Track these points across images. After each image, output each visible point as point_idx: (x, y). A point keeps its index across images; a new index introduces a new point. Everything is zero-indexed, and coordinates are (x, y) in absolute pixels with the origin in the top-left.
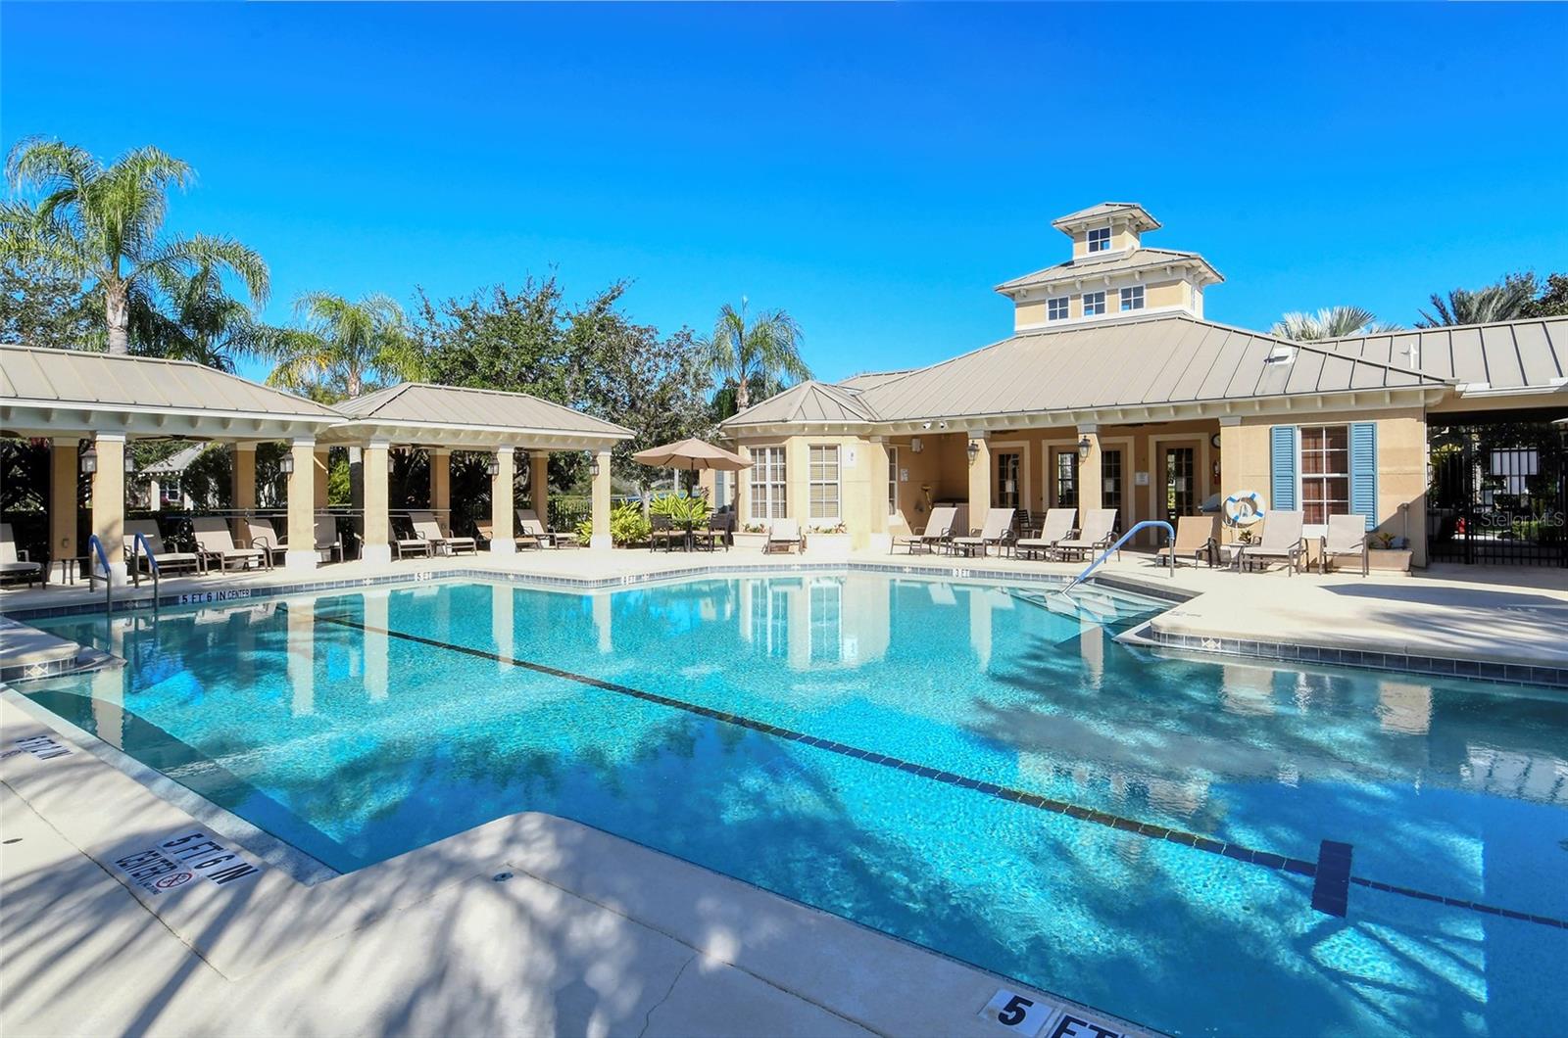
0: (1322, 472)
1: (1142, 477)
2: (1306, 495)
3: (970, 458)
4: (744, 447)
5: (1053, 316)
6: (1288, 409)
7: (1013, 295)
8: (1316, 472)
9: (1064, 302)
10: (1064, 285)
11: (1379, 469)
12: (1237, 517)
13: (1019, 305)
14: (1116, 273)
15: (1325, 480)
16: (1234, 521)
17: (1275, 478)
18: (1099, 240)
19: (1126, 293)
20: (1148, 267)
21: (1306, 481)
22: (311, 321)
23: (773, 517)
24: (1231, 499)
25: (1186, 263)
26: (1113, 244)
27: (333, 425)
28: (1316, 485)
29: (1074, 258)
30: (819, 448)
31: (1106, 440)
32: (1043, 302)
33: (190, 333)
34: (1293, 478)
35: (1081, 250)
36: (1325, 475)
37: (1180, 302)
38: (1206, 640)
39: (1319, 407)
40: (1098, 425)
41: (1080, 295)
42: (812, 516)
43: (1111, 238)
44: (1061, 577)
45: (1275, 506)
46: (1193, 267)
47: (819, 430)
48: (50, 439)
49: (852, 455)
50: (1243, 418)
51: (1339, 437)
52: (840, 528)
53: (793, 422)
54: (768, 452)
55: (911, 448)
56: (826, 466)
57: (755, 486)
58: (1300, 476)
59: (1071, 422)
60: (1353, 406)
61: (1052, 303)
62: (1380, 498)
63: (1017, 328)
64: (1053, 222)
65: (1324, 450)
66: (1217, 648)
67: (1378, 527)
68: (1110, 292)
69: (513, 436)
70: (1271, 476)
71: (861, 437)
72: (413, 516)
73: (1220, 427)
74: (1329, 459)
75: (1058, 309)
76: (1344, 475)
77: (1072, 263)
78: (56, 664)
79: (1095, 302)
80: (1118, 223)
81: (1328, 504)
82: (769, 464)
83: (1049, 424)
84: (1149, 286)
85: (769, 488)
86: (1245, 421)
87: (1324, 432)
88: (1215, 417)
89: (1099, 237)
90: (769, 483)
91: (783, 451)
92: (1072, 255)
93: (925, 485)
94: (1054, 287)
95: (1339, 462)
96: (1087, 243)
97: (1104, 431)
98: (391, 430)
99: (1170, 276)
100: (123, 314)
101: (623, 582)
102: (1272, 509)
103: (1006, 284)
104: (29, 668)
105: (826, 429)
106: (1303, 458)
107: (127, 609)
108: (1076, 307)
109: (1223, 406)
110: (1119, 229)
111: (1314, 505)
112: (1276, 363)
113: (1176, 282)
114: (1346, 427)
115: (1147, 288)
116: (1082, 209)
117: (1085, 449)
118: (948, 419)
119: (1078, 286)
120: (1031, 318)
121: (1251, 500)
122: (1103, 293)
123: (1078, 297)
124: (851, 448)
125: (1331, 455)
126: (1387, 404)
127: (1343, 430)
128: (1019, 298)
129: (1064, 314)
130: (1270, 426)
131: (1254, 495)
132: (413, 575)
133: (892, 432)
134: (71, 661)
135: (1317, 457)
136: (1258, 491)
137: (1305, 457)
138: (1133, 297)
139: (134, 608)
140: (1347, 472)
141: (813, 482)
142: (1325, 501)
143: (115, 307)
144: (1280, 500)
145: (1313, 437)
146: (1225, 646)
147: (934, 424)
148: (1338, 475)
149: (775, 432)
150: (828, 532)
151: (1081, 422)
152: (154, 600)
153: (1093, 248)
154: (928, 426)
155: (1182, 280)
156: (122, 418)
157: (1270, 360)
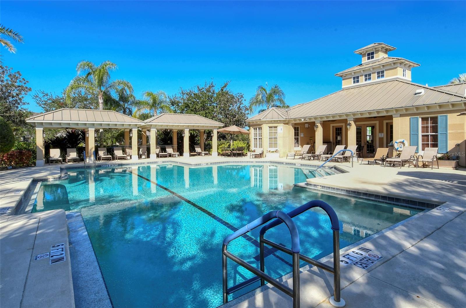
0: (429, 133)
1: (381, 134)
2: (423, 140)
3: (315, 130)
4: (252, 127)
5: (354, 82)
6: (415, 111)
7: (342, 76)
8: (427, 133)
9: (358, 77)
10: (358, 72)
11: (448, 132)
12: (398, 148)
13: (343, 80)
14: (374, 67)
15: (430, 135)
16: (397, 150)
17: (411, 135)
18: (371, 56)
19: (378, 73)
20: (385, 64)
21: (423, 136)
22: (145, 98)
23: (259, 148)
24: (396, 142)
25: (399, 61)
26: (375, 57)
27: (142, 125)
28: (427, 137)
29: (362, 63)
30: (272, 127)
31: (357, 123)
32: (351, 78)
33: (122, 103)
34: (417, 135)
35: (365, 60)
36: (429, 134)
37: (397, 75)
38: (318, 186)
39: (426, 110)
40: (354, 118)
41: (363, 75)
42: (269, 147)
43: (374, 55)
44: (325, 167)
45: (411, 144)
46: (402, 62)
47: (271, 122)
48: (85, 129)
49: (281, 129)
50: (400, 114)
51: (435, 120)
52: (276, 151)
53: (262, 120)
54: (258, 129)
55: (305, 127)
56: (274, 132)
57: (255, 139)
58: (420, 134)
59: (344, 117)
60: (438, 109)
61: (354, 78)
62: (449, 142)
63: (343, 87)
64: (354, 52)
65: (429, 125)
66: (320, 188)
67: (448, 152)
68: (373, 73)
69: (188, 126)
70: (410, 134)
71: (284, 124)
72: (166, 147)
73: (393, 118)
74: (432, 128)
75: (356, 80)
76: (436, 134)
77: (362, 64)
78: (55, 178)
79: (368, 77)
80: (376, 50)
81: (431, 144)
82: (258, 132)
83: (331, 119)
84: (386, 70)
85: (258, 139)
86: (401, 116)
87: (429, 119)
88: (391, 114)
89: (371, 55)
90: (258, 138)
91: (261, 128)
92: (361, 61)
93: (310, 138)
94: (355, 73)
95: (435, 129)
96: (367, 57)
97: (356, 120)
98: (156, 125)
99: (393, 66)
100: (102, 100)
101: (202, 165)
102: (410, 146)
103: (338, 73)
104: (49, 179)
105: (273, 122)
106: (422, 128)
107: (90, 168)
108: (362, 79)
109: (393, 111)
110: (377, 51)
111: (426, 144)
112: (417, 95)
113: (396, 68)
114: (437, 117)
115: (385, 71)
116: (365, 46)
117: (349, 126)
118: (308, 118)
119: (362, 72)
120: (347, 84)
121: (403, 143)
122: (371, 74)
123: (362, 75)
124: (281, 128)
125: (431, 127)
126: (451, 108)
127: (437, 118)
128: (344, 77)
129: (358, 81)
130: (410, 117)
131: (404, 141)
132: (157, 162)
133: (294, 122)
134: (58, 178)
135: (427, 127)
136: (405, 139)
137: (423, 127)
138: (381, 74)
139: (92, 168)
140: (437, 133)
141: (270, 137)
142: (430, 143)
143: (100, 99)
144: (413, 142)
145: (426, 121)
146: (323, 188)
147: (305, 119)
148: (434, 134)
149: (259, 123)
150: (273, 152)
151: (349, 117)
152: (95, 166)
153: (369, 59)
154: (303, 120)
155: (397, 67)
156: (94, 124)
157: (416, 94)
